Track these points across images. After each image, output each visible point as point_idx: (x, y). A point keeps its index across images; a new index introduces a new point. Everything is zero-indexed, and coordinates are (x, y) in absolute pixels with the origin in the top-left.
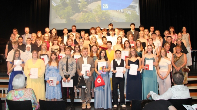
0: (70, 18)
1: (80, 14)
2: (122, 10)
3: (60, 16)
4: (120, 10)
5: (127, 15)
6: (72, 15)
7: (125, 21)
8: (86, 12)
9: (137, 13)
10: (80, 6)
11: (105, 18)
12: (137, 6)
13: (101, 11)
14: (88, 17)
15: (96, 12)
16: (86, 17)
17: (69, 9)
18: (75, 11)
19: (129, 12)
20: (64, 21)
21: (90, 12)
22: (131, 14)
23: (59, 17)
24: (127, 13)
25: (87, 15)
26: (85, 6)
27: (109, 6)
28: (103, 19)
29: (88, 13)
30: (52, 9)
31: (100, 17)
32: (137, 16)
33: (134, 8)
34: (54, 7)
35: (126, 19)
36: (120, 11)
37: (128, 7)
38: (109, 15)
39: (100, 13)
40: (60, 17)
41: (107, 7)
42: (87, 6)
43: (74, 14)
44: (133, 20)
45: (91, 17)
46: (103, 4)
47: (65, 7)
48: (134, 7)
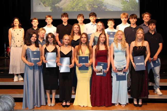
0: (56, 5)
3: (44, 3)
5: (124, 2)
6: (58, 2)
7: (121, 10)
11: (97, 5)
14: (77, 5)
16: (74, 4)
20: (48, 9)
22: (128, 1)
23: (42, 3)
25: (75, 2)
28: (95, 7)
31: (91, 5)
32: (137, 3)
35: (123, 7)
38: (103, 2)
40: (44, 4)
44: (130, 8)
45: (80, 5)
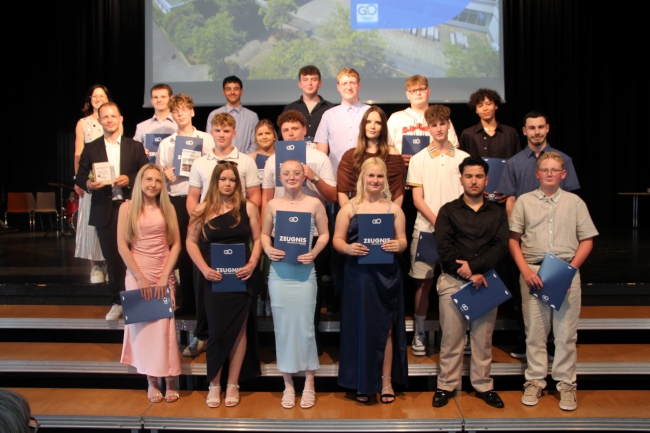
0: (227, 59)
1: (264, 43)
2: (432, 31)
3: (188, 52)
4: (424, 31)
5: (453, 50)
6: (234, 50)
7: (442, 75)
8: (292, 36)
9: (492, 40)
10: (264, 14)
11: (363, 59)
12: (492, 15)
13: (351, 33)
14: (297, 57)
15: (331, 35)
16: (288, 56)
17: (221, 23)
18: (244, 34)
19: (462, 39)
20: (202, 74)
21: (305, 35)
22: (467, 45)
23: (181, 55)
24: (453, 42)
25: (292, 49)
26: (284, 11)
27: (381, 12)
28: (356, 64)
29: (296, 42)
30: (155, 25)
31: (344, 58)
32: (494, 53)
33: (483, 23)
34: (160, 14)
35: (449, 67)
36: (424, 33)
37: (455, 19)
38: (382, 49)
39: (344, 42)
40: (187, 58)
41: (375, 19)
42: (292, 13)
43: (242, 43)
44: (474, 68)
45: (308, 57)
46: (359, 6)
47: (206, 17)
48: (481, 16)
